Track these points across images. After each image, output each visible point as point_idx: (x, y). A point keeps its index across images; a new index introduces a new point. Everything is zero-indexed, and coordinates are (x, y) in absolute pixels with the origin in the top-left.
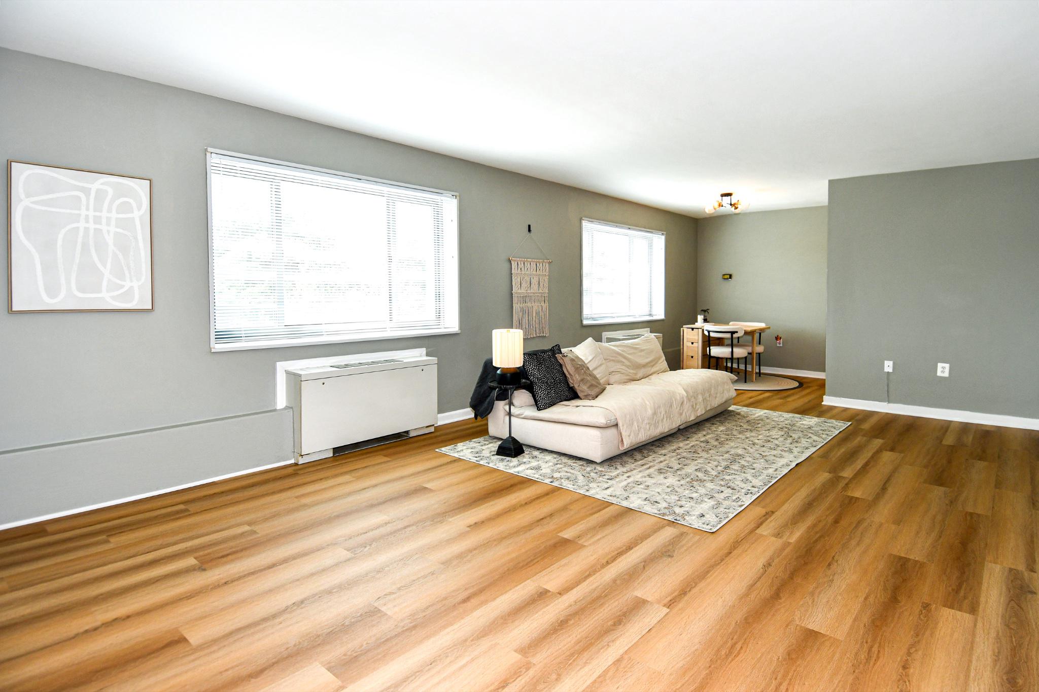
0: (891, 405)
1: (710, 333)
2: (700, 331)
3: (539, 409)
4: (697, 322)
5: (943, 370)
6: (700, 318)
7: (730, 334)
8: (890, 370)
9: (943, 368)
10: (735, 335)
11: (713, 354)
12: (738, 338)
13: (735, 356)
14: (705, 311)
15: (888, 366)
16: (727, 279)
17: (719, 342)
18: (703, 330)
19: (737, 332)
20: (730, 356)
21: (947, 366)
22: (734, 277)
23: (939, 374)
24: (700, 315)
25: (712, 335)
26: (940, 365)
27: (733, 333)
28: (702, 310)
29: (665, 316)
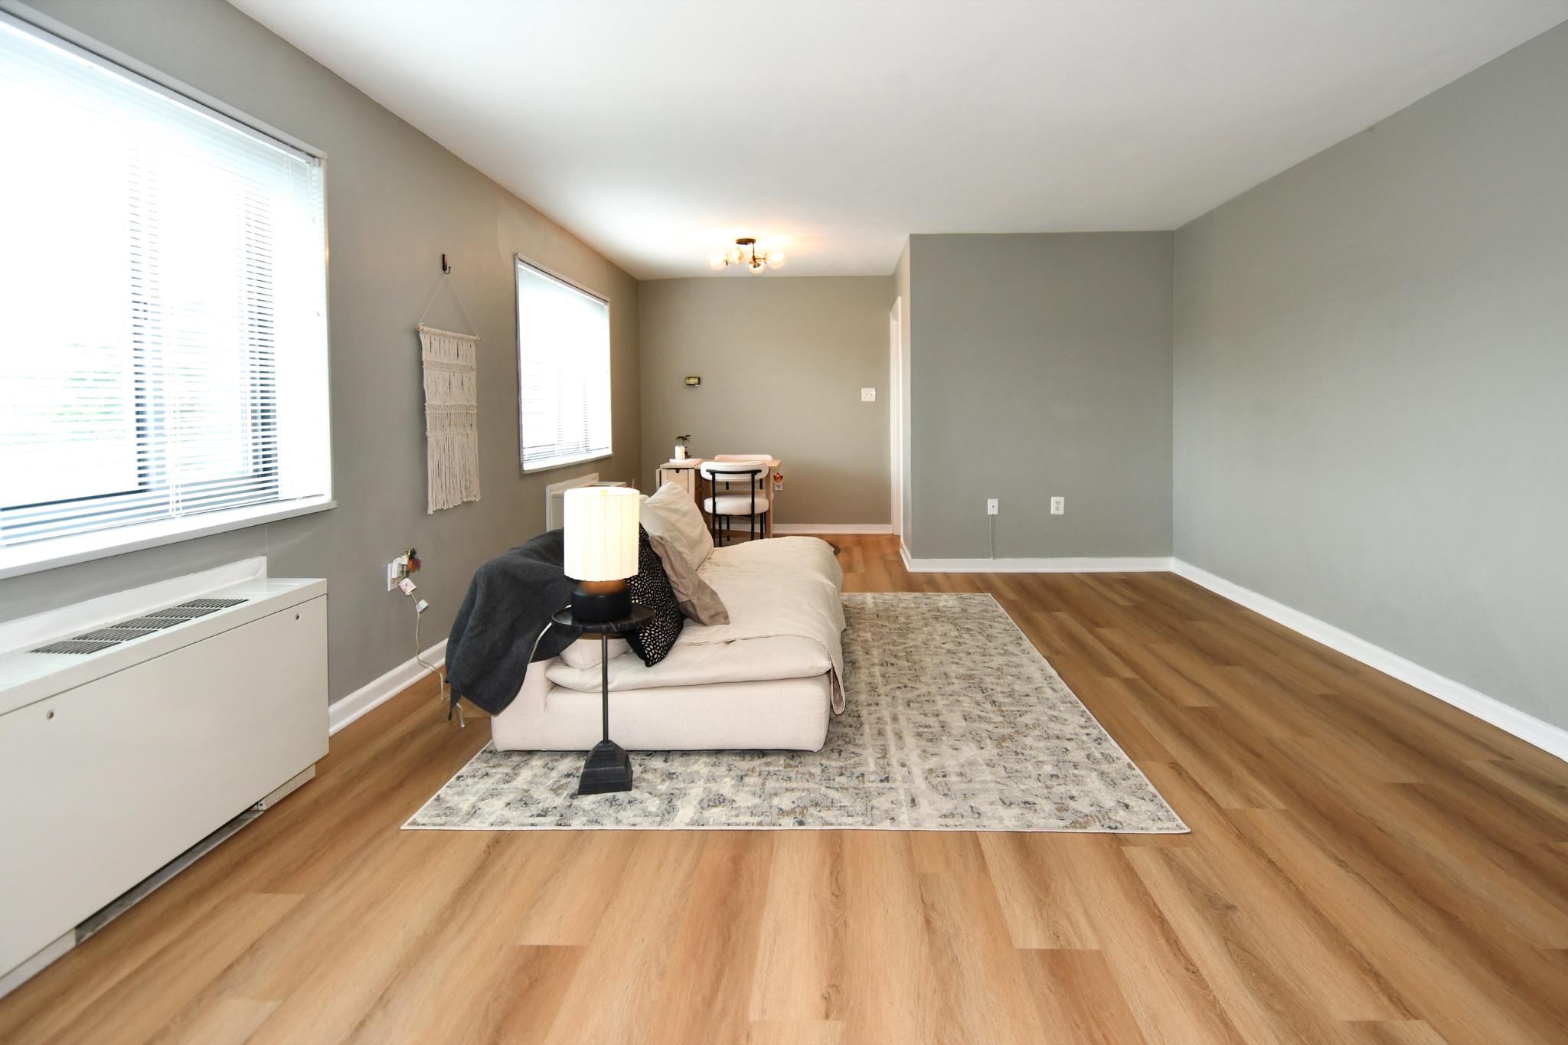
0: (998, 561)
1: (717, 475)
2: (692, 472)
3: (649, 662)
4: (674, 457)
5: (1057, 505)
6: (679, 451)
7: (750, 475)
8: (996, 512)
9: (1058, 503)
10: (758, 477)
11: (719, 511)
12: (761, 480)
13: (757, 511)
14: (684, 438)
15: (992, 507)
16: (694, 385)
17: (728, 490)
18: (698, 472)
19: (760, 471)
20: (749, 512)
21: (1061, 499)
22: (703, 382)
23: (1053, 511)
24: (679, 445)
25: (719, 478)
26: (1053, 500)
27: (754, 473)
28: (680, 437)
29: (613, 450)
